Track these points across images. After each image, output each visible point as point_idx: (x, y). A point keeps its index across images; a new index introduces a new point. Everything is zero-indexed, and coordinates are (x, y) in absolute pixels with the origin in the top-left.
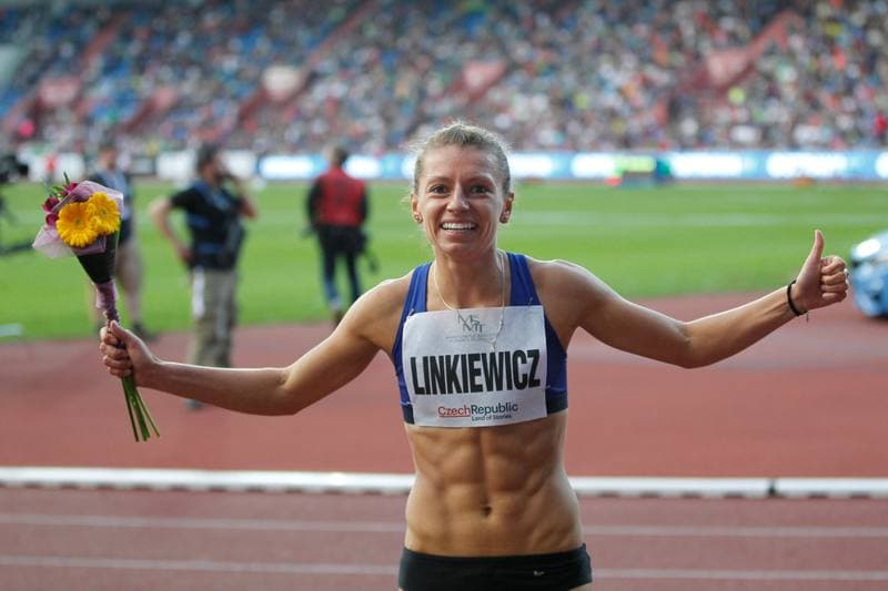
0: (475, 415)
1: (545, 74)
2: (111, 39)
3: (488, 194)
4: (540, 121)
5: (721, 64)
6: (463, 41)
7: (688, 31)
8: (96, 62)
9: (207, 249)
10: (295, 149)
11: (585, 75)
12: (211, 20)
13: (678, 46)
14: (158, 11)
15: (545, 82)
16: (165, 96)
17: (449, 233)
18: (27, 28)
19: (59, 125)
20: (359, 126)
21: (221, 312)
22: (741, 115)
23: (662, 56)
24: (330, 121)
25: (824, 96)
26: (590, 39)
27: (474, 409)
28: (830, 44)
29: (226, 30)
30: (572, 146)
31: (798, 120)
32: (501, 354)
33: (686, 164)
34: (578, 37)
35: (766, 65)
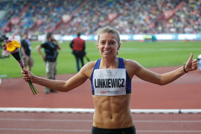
0: (109, 93)
1: (127, 16)
2: (27, 8)
3: (114, 44)
4: (126, 27)
5: (167, 14)
6: (108, 9)
7: (160, 6)
8: (24, 14)
9: (49, 57)
10: (69, 34)
11: (136, 16)
12: (50, 4)
13: (157, 10)
14: (38, 2)
15: (127, 18)
16: (39, 22)
17: (105, 53)
18: (8, 6)
19: (15, 29)
20: (84, 28)
21: (53, 72)
22: (172, 25)
23: (154, 12)
24: (77, 27)
25: (191, 21)
26: (137, 8)
27: (109, 92)
28: (192, 9)
29: (53, 7)
30: (133, 33)
31: (185, 27)
32: (115, 79)
33: (159, 37)
34: (134, 8)
35: (178, 14)
